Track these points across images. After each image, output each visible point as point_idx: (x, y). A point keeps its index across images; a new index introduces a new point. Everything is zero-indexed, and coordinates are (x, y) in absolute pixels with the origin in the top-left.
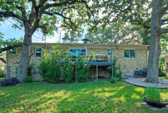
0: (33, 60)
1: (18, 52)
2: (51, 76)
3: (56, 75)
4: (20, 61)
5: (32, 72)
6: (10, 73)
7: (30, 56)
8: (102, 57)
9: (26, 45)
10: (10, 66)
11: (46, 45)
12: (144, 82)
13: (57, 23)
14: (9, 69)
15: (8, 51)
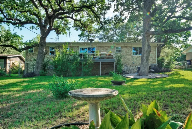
0: (47, 58)
1: (35, 51)
2: (61, 70)
3: (65, 69)
4: (37, 59)
5: (47, 68)
6: (29, 69)
7: (45, 55)
8: (106, 55)
9: (42, 45)
10: (28, 62)
11: (59, 44)
12: (137, 75)
13: (69, 24)
14: (28, 65)
15: (27, 50)
